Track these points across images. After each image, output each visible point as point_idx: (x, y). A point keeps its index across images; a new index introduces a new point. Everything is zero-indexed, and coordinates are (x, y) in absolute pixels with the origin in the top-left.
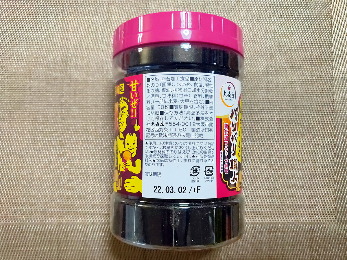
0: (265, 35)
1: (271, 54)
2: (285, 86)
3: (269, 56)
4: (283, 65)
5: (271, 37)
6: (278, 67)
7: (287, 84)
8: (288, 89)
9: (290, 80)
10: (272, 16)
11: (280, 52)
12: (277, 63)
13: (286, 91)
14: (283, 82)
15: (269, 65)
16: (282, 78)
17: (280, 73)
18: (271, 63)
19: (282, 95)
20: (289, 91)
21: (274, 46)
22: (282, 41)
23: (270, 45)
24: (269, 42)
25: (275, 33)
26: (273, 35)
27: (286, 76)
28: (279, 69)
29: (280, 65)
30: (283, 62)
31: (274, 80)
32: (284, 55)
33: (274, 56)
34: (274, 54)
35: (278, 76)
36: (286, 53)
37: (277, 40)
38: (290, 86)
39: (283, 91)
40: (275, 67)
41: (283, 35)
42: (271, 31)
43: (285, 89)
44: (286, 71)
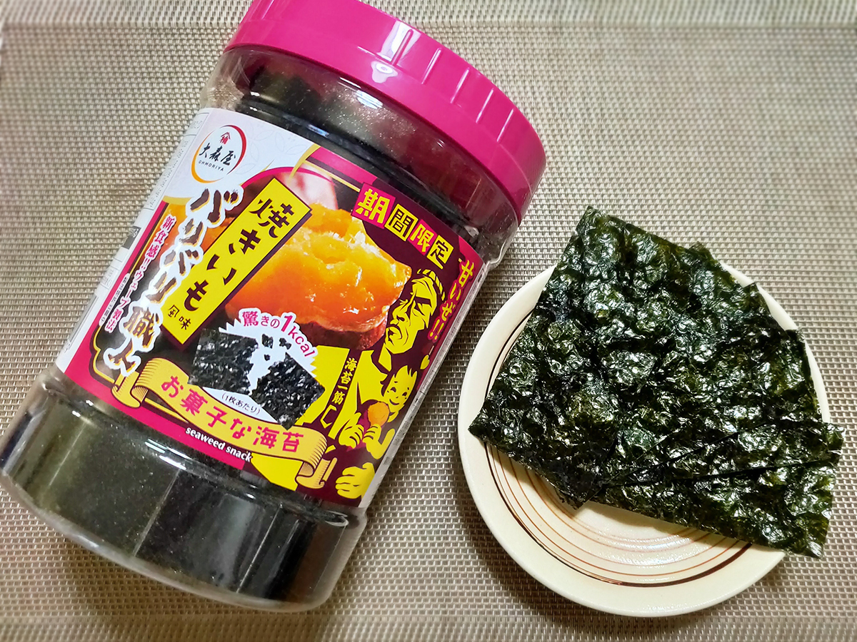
0: (757, 128)
1: (775, 176)
2: (813, 257)
3: (770, 181)
4: (806, 203)
5: (773, 133)
6: (794, 208)
7: (817, 252)
8: (821, 263)
9: (827, 241)
10: (774, 80)
11: (797, 169)
12: (790, 198)
13: (816, 269)
14: (808, 247)
15: (770, 203)
16: (804, 235)
17: (800, 225)
18: (776, 198)
19: (806, 280)
20: (823, 269)
21: (781, 155)
22: (801, 143)
23: (771, 153)
24: (770, 144)
25: (783, 123)
26: (778, 128)
27: (816, 230)
28: (796, 214)
29: (799, 203)
30: (807, 196)
31: (785, 241)
32: (810, 176)
33: (784, 181)
34: (782, 176)
35: (795, 230)
36: (815, 171)
37: (789, 139)
38: (826, 258)
39: (809, 269)
40: (787, 208)
41: (806, 128)
42: (774, 117)
43: (814, 263)
44: (816, 218)
